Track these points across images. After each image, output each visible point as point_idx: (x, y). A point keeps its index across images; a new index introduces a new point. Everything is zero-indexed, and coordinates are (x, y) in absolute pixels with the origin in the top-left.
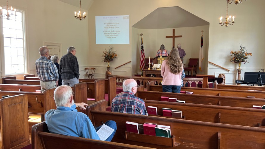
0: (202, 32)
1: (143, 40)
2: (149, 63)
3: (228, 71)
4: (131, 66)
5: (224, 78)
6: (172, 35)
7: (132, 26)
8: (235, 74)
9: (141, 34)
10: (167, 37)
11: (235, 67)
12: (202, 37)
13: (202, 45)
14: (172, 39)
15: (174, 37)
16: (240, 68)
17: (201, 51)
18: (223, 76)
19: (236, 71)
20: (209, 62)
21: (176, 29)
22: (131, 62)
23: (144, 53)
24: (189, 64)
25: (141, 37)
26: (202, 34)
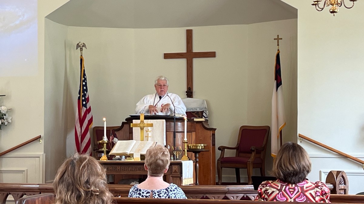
0: (278, 39)
1: (85, 63)
2: (105, 139)
3: (362, 164)
4: (43, 153)
5: (345, 184)
6: (183, 50)
7: (46, 17)
9: (78, 46)
10: (167, 56)
12: (278, 57)
13: (279, 83)
14: (183, 62)
15: (189, 55)
18: (340, 178)
20: (299, 136)
21: (196, 31)
22: (42, 139)
23: (90, 107)
24: (238, 144)
25: (80, 55)
26: (278, 45)
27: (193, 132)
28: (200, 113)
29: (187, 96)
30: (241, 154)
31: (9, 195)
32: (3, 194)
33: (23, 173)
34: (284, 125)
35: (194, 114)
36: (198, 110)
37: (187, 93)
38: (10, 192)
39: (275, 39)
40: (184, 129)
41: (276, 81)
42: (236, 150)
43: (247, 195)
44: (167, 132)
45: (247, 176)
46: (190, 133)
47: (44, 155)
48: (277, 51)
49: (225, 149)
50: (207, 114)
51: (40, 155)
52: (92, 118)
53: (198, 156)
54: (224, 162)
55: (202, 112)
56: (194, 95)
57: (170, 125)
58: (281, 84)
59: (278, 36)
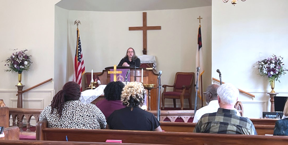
0: (200, 18)
1: (79, 33)
2: (92, 81)
3: (252, 96)
4: (53, 89)
5: (241, 109)
6: (141, 25)
7: (55, 5)
8: (266, 104)
9: (75, 22)
10: (131, 29)
11: (265, 87)
12: (200, 29)
13: (200, 46)
14: (140, 33)
15: (145, 28)
16: (274, 90)
17: (199, 57)
18: (238, 106)
19: (267, 97)
20: (213, 79)
21: (149, 13)
22: (53, 81)
23: (83, 60)
24: (174, 84)
25: (77, 28)
26: (200, 22)
27: (147, 76)
28: (151, 64)
29: (143, 54)
30: (177, 90)
31: (32, 116)
32: (29, 116)
33: (41, 102)
34: (203, 72)
35: (147, 65)
36: (150, 62)
37: (143, 52)
38: (33, 115)
39: (198, 19)
40: (141, 75)
41: (198, 45)
42: (173, 87)
43: (181, 116)
44: (131, 77)
45: (180, 104)
46: (145, 77)
47: (54, 90)
48: (199, 26)
49: (167, 87)
50: (156, 65)
51: (52, 90)
52: (84, 67)
53: (150, 91)
54: (166, 95)
55: (153, 64)
56: (148, 53)
57: (132, 72)
58: (201, 46)
59: (200, 16)
